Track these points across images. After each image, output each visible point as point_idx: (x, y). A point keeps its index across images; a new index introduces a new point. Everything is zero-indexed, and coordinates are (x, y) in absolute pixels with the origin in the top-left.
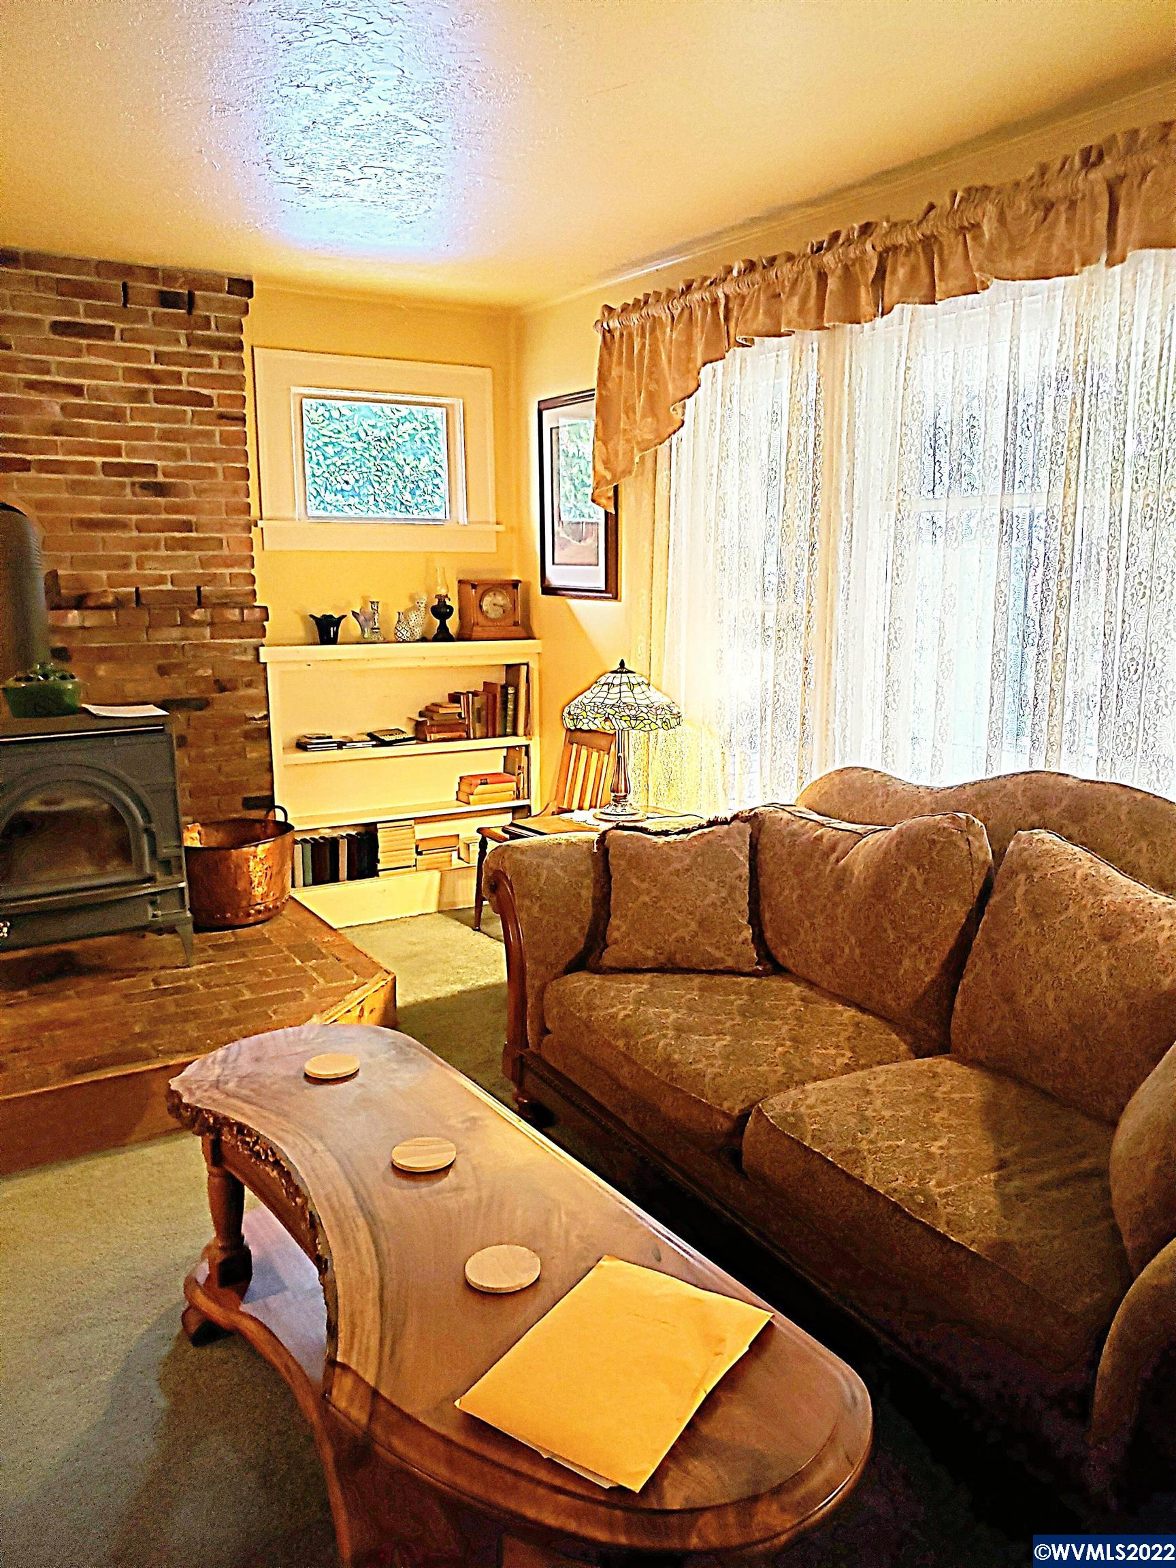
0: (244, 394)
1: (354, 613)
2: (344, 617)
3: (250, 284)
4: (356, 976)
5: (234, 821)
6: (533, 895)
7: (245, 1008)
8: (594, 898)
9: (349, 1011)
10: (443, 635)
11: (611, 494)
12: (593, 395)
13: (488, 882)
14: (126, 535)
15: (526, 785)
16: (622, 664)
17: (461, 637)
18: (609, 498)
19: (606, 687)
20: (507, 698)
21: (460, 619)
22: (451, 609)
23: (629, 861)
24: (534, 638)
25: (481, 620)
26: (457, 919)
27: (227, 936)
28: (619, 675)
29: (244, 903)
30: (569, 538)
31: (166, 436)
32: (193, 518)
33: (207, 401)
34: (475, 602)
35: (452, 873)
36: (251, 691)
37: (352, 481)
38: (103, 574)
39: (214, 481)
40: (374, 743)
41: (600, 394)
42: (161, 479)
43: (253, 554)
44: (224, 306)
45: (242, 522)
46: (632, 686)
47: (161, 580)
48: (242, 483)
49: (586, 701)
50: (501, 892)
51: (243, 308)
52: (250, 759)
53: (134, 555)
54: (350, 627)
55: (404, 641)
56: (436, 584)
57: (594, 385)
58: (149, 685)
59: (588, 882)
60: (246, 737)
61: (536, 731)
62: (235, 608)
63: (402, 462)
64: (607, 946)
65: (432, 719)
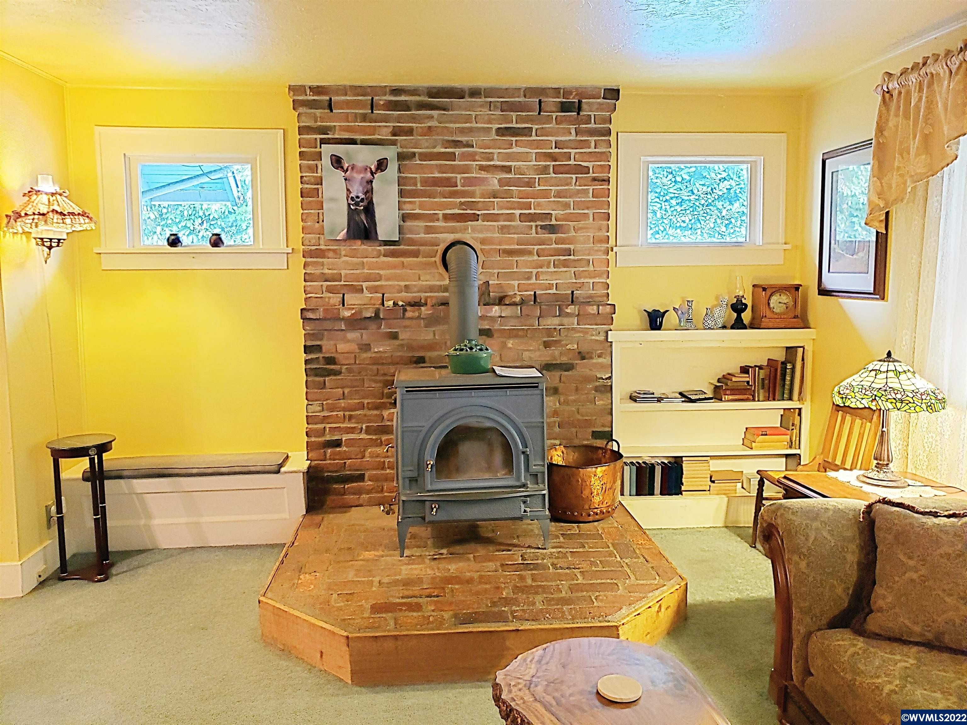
0: (610, 163)
1: (674, 308)
2: (667, 311)
3: (618, 91)
4: (657, 578)
5: (586, 446)
6: (802, 553)
7: (577, 591)
8: (859, 563)
9: (650, 607)
10: (739, 324)
11: (883, 217)
12: (871, 143)
13: (763, 531)
14: (530, 259)
15: (798, 439)
16: (889, 354)
17: (752, 326)
18: (881, 221)
19: (873, 373)
20: (786, 371)
21: (752, 311)
22: (746, 306)
23: (896, 537)
24: (810, 328)
25: (769, 314)
26: (739, 535)
27: (574, 528)
28: (886, 363)
29: (587, 507)
30: (844, 253)
31: (559, 195)
32: (572, 247)
33: (586, 170)
34: (765, 301)
35: (736, 499)
36: (601, 360)
37: (687, 221)
38: (516, 283)
39: (587, 222)
40: (683, 399)
41: (878, 143)
42: (554, 222)
43: (609, 269)
44: (600, 108)
45: (603, 249)
46: (898, 374)
47: (550, 287)
48: (605, 222)
49: (854, 383)
50: (773, 543)
51: (613, 107)
52: (598, 405)
53: (535, 271)
54: (671, 319)
55: (710, 328)
56: (736, 288)
57: (873, 135)
58: (538, 353)
59: (853, 547)
60: (596, 391)
61: (808, 397)
62: (594, 305)
63: (720, 207)
64: (871, 611)
65: (727, 385)
